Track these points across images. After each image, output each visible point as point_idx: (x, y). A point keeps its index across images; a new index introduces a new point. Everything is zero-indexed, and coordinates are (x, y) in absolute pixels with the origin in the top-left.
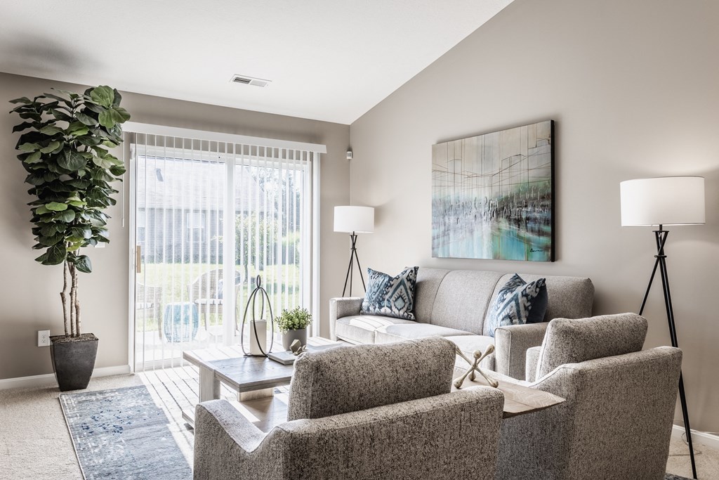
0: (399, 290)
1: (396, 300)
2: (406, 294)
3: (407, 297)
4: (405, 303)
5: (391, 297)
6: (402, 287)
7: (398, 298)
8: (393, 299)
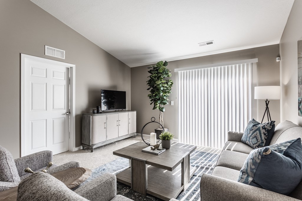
0: (255, 133)
1: (253, 138)
2: (259, 136)
3: (260, 138)
4: (258, 141)
5: (251, 136)
6: (258, 132)
7: (254, 137)
8: (251, 137)
